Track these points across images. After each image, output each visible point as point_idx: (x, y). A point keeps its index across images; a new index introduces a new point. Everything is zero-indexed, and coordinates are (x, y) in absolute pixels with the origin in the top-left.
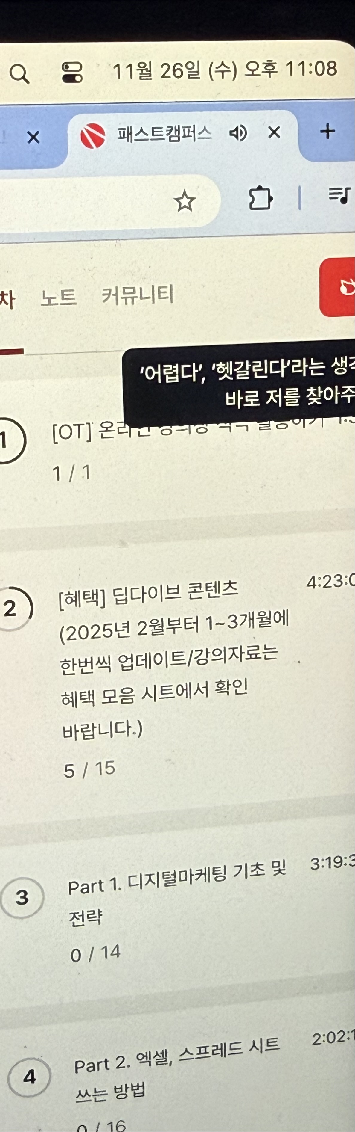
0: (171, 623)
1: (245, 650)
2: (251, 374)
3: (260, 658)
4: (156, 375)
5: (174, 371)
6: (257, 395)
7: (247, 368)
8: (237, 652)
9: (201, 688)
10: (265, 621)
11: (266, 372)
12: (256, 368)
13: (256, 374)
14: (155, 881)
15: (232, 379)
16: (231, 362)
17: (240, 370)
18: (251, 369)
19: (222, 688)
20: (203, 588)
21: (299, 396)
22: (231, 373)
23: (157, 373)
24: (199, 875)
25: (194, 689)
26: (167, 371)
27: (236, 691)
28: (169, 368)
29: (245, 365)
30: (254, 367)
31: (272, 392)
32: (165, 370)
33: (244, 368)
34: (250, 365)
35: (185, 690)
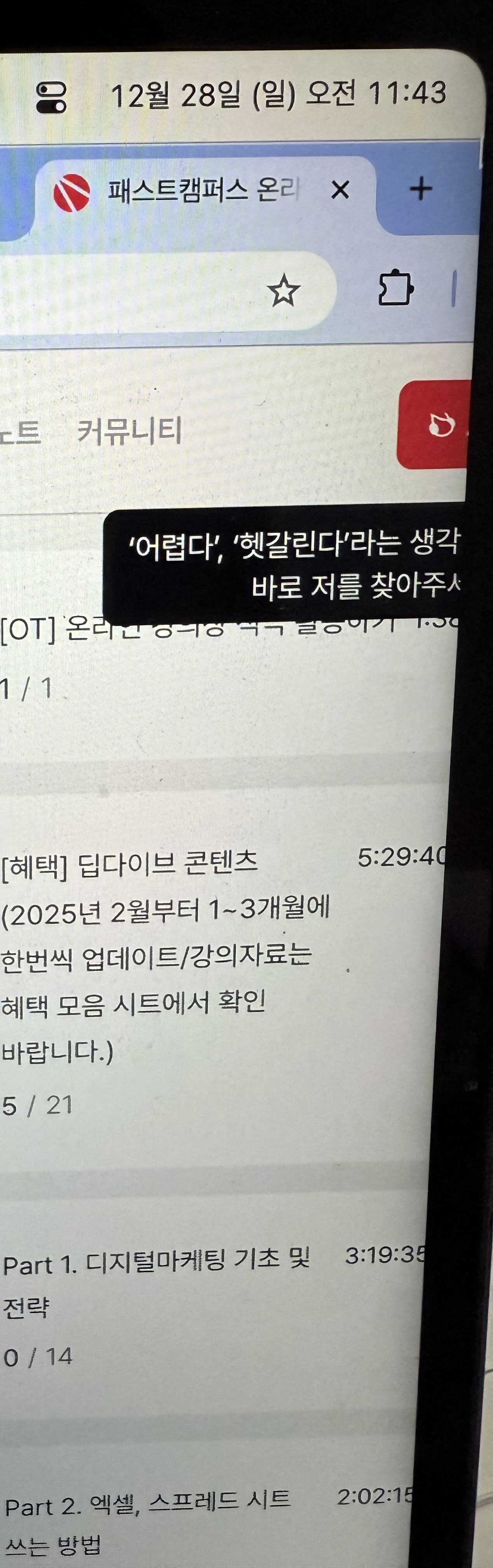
0: (159, 907)
1: (264, 949)
2: (291, 550)
3: (286, 962)
4: (153, 550)
5: (178, 544)
6: (298, 583)
7: (286, 543)
8: (253, 953)
9: (198, 999)
10: (296, 910)
11: (313, 549)
12: (298, 543)
13: (298, 551)
14: (125, 1265)
15: (261, 557)
16: (262, 533)
17: (274, 545)
18: (290, 543)
19: (230, 1002)
20: (208, 859)
21: (360, 586)
22: (261, 550)
23: (153, 546)
24: (186, 1260)
25: (188, 1001)
26: (167, 545)
27: (249, 1006)
28: (171, 539)
29: (282, 537)
30: (295, 540)
31: (320, 578)
32: (165, 542)
33: (281, 542)
34: (290, 538)
35: (176, 1002)
